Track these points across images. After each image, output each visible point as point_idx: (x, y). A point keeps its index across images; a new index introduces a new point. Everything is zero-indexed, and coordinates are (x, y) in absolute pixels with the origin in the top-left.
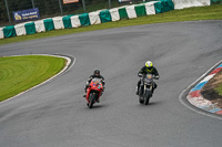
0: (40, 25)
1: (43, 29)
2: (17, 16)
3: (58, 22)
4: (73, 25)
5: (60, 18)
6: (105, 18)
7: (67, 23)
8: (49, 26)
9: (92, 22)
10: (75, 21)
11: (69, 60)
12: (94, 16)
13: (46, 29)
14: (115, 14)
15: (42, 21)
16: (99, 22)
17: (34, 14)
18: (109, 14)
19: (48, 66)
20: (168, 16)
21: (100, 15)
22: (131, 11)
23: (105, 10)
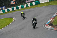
0: (6, 10)
1: (7, 11)
3: (11, 9)
4: (15, 10)
5: (11, 8)
6: (23, 7)
7: (13, 9)
8: (8, 10)
10: (15, 8)
11: (14, 19)
12: (20, 7)
14: (25, 6)
15: (6, 9)
16: (21, 8)
17: (4, 7)
18: (23, 6)
19: (9, 21)
20: (39, 5)
21: (21, 6)
22: (29, 5)
23: (22, 5)
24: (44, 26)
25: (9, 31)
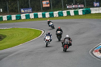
0: (32, 15)
1: (33, 17)
2: (22, 11)
3: (40, 14)
4: (46, 17)
6: (61, 15)
7: (44, 15)
8: (36, 16)
9: (55, 16)
10: (47, 15)
11: (43, 32)
12: (56, 14)
13: (35, 17)
14: (65, 13)
15: (33, 14)
16: (58, 16)
17: (30, 10)
18: (62, 13)
20: (88, 16)
21: (58, 13)
22: (72, 12)
23: (61, 11)
24: (92, 52)
25: (31, 51)
